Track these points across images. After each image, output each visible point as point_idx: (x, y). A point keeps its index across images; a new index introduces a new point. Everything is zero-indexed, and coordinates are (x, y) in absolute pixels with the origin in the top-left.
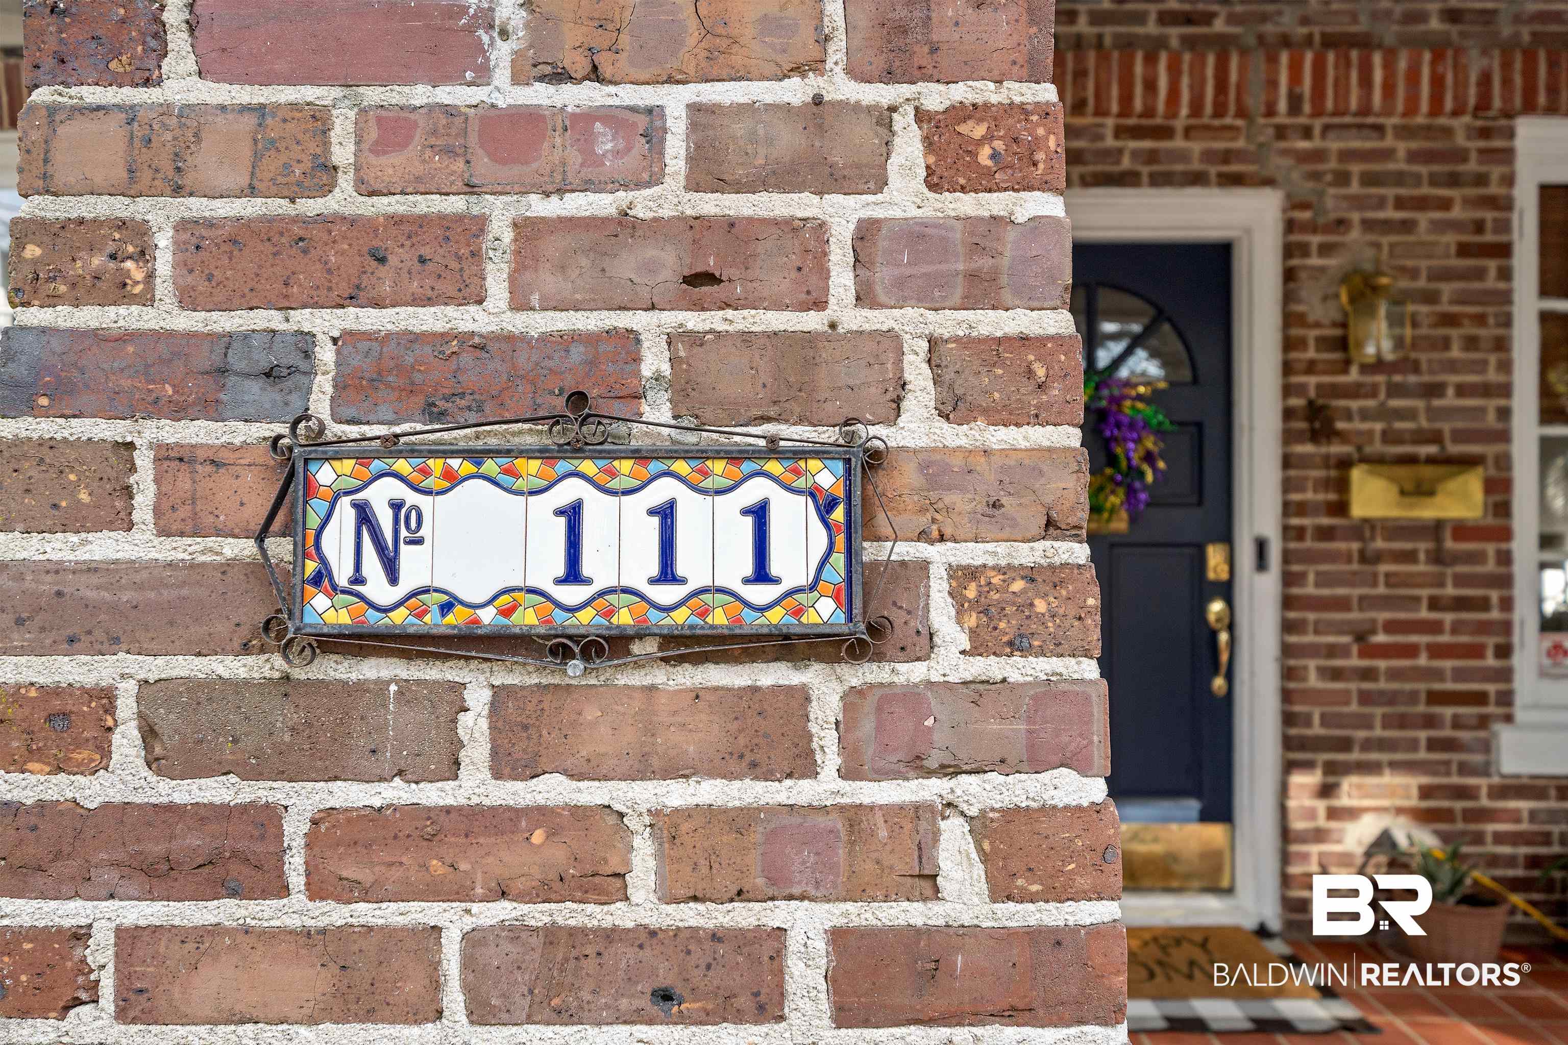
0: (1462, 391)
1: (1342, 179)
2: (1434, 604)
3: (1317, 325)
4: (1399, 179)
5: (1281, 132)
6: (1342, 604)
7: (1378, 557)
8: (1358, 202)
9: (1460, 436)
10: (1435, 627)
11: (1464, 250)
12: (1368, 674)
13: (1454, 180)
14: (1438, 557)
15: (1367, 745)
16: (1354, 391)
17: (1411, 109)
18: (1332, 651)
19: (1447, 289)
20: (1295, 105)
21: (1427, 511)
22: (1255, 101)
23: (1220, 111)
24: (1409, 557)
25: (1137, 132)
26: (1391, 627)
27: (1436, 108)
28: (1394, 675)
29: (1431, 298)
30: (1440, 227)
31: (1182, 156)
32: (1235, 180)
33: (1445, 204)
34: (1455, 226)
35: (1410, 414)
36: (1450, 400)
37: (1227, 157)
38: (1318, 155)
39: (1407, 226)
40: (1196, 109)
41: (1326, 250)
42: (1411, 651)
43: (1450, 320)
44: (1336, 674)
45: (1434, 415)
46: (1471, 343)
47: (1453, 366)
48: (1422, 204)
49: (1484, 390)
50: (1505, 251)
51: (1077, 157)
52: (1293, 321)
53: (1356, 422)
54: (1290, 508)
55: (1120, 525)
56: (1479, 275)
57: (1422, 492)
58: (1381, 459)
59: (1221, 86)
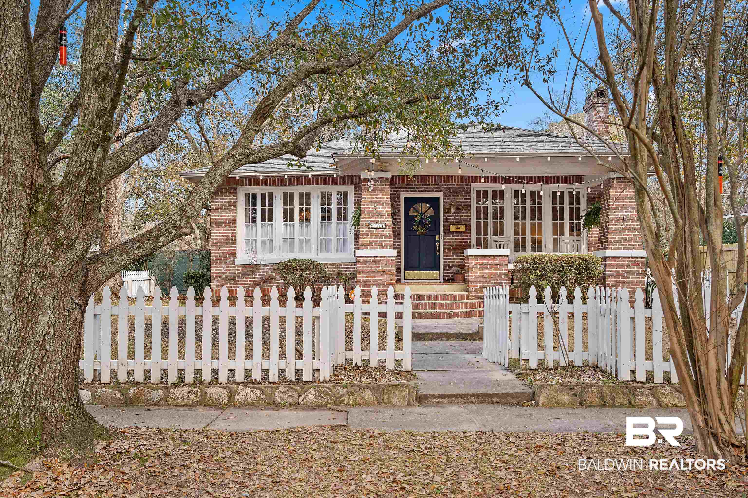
0: (464, 216)
1: (450, 191)
2: (461, 242)
3: (447, 209)
4: (457, 191)
5: (442, 185)
6: (449, 242)
7: (453, 236)
8: (452, 194)
9: (464, 221)
10: (461, 245)
11: (464, 199)
12: (453, 251)
13: (463, 191)
16: (450, 216)
17: (458, 182)
18: (449, 248)
19: (463, 204)
20: (444, 182)
21: (459, 230)
22: (439, 181)
23: (435, 182)
24: (458, 236)
25: (425, 185)
26: (456, 245)
28: (457, 251)
29: (461, 205)
31: (431, 188)
32: (438, 191)
33: (462, 194)
34: (464, 196)
35: (458, 219)
37: (436, 188)
38: (447, 188)
39: (458, 196)
40: (432, 183)
41: (449, 199)
42: (458, 248)
43: (463, 208)
44: (449, 251)
45: (461, 219)
46: (466, 210)
47: (463, 213)
48: (460, 194)
49: (467, 216)
50: (470, 199)
51: (418, 188)
52: (444, 208)
53: (452, 220)
54: (444, 230)
55: (425, 233)
56: (467, 202)
57: (458, 228)
58: (455, 224)
59: (435, 180)
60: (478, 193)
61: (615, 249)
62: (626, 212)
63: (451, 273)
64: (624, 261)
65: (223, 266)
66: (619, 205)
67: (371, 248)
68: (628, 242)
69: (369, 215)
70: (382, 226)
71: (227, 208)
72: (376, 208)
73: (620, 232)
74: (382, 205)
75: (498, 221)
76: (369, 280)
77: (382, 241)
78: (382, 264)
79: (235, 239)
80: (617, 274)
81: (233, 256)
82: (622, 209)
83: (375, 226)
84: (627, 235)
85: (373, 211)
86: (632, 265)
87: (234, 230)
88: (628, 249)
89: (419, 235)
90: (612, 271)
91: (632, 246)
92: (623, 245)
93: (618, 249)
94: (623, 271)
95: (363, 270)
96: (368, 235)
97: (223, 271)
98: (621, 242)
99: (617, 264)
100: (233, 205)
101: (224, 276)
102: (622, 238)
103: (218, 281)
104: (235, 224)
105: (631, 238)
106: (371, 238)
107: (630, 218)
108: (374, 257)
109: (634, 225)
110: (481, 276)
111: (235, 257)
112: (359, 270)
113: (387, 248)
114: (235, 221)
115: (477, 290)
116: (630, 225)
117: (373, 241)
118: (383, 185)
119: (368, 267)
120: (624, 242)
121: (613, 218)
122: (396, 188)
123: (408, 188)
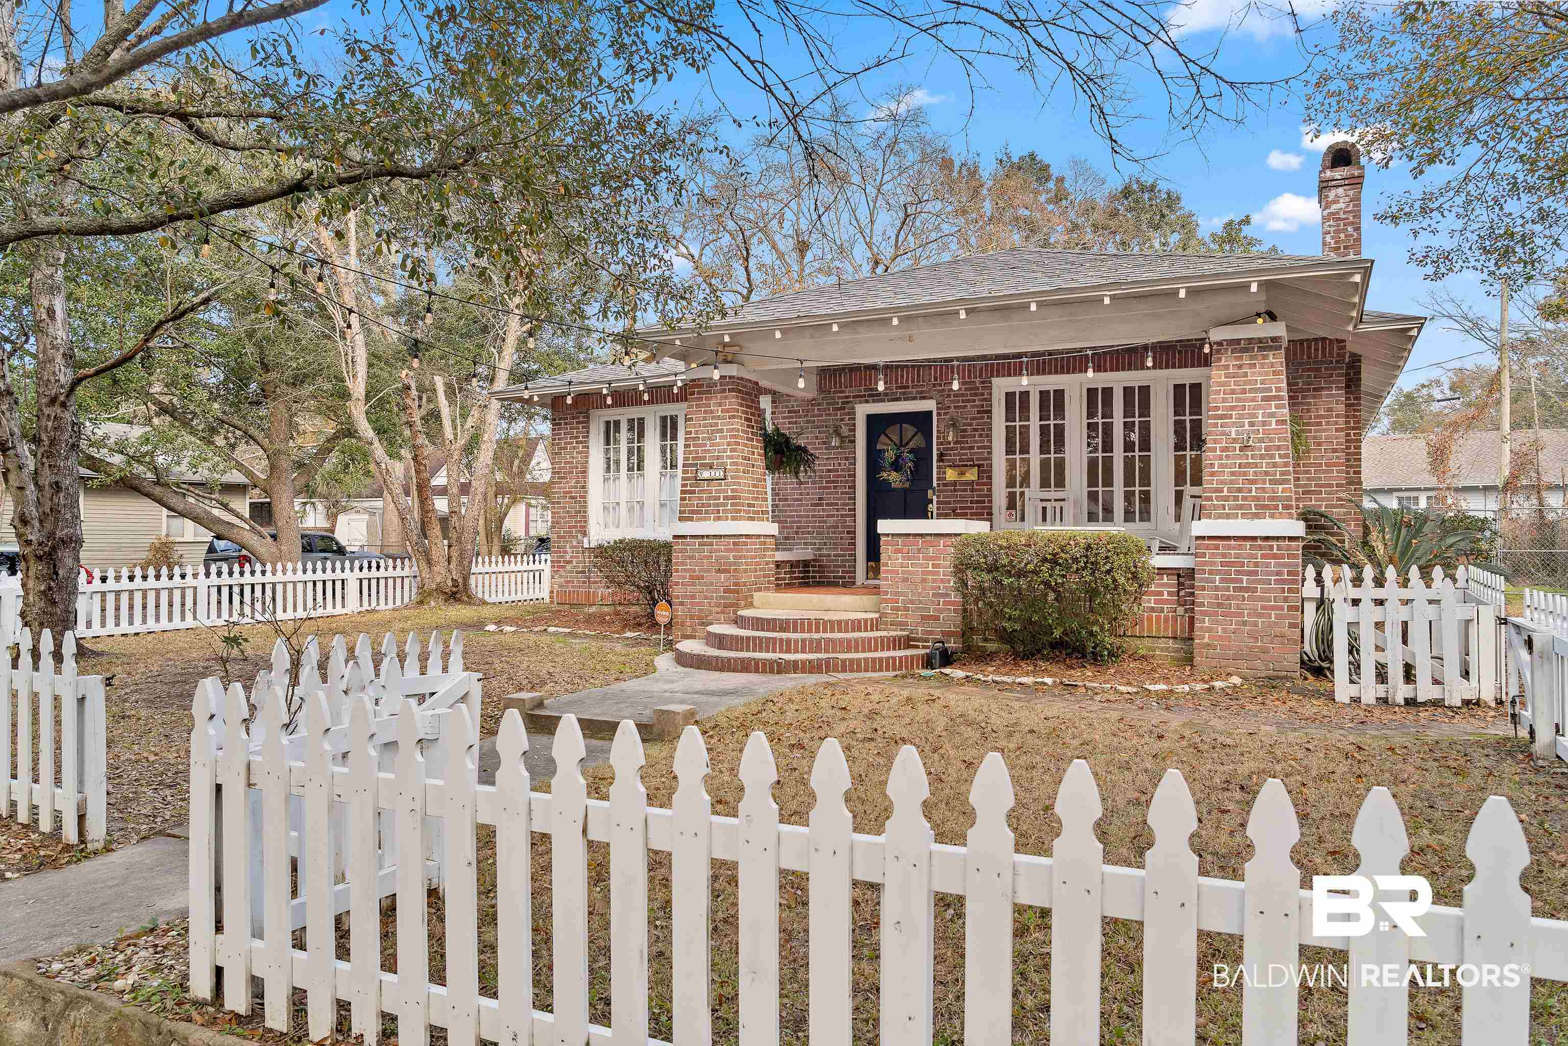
0: (978, 448)
5: (934, 385)
7: (959, 490)
8: (953, 402)
9: (978, 459)
11: (979, 412)
13: (976, 395)
14: (972, 490)
16: (952, 449)
19: (975, 422)
20: (936, 379)
21: (964, 478)
23: (918, 381)
25: (900, 388)
26: (961, 508)
27: (969, 377)
29: (971, 425)
30: (972, 407)
31: (911, 393)
32: (924, 398)
33: (974, 401)
34: (977, 406)
36: (976, 450)
37: (922, 392)
38: (943, 390)
39: (965, 407)
40: (913, 381)
41: (945, 414)
43: (976, 430)
46: (979, 435)
47: (976, 442)
48: (968, 401)
49: (984, 447)
50: (990, 412)
51: (886, 395)
52: (939, 432)
53: (952, 457)
54: (938, 479)
55: (906, 485)
56: (983, 418)
57: (963, 473)
58: (958, 466)
59: (918, 375)
60: (1010, 396)
61: (1220, 517)
62: (1252, 424)
64: (1240, 547)
65: (568, 549)
66: (1232, 408)
67: (699, 520)
68: (1257, 499)
69: (697, 453)
70: (719, 474)
71: (574, 448)
72: (710, 439)
73: (1233, 474)
74: (722, 431)
75: (1052, 456)
76: (693, 584)
77: (718, 505)
78: (716, 551)
79: (585, 502)
80: (1222, 580)
81: (581, 532)
82: (1241, 417)
83: (706, 474)
84: (1253, 482)
85: (705, 445)
86: (1263, 556)
87: (584, 487)
88: (1256, 516)
89: (896, 490)
90: (1211, 572)
91: (1264, 509)
92: (1241, 507)
93: (1228, 516)
94: (1238, 572)
95: (683, 564)
96: (693, 492)
97: (568, 558)
98: (1236, 498)
99: (1224, 556)
100: (581, 442)
101: (569, 567)
102: (1240, 490)
103: (561, 576)
104: (584, 477)
105: (1263, 490)
106: (700, 499)
107: (1261, 440)
108: (703, 536)
109: (1272, 457)
110: (905, 580)
111: (585, 534)
112: (676, 563)
113: (727, 519)
114: (585, 472)
115: (897, 609)
116: (1262, 457)
117: (703, 505)
118: (724, 391)
119: (691, 557)
120: (1244, 498)
121: (1215, 441)
122: (847, 397)
123: (869, 396)
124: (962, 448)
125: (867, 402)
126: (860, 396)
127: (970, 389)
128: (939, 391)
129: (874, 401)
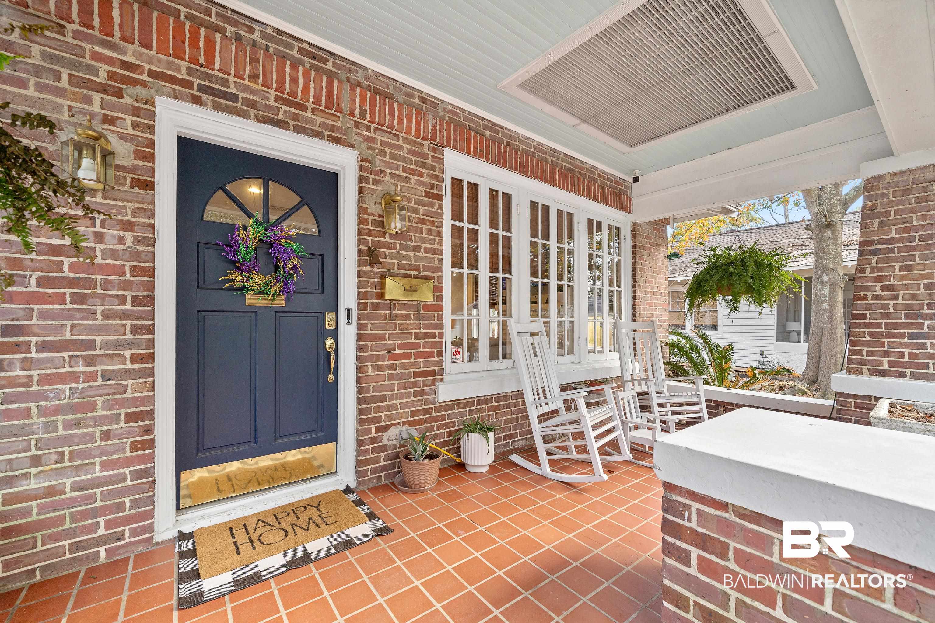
0: (426, 250)
1: (383, 153)
2: (417, 336)
3: (373, 215)
4: (404, 159)
5: (357, 125)
6: (382, 338)
7: (396, 317)
8: (389, 165)
10: (417, 346)
11: (427, 195)
12: (392, 367)
13: (424, 166)
14: (418, 317)
15: (392, 398)
16: (387, 246)
17: (408, 132)
18: (378, 358)
19: (422, 209)
20: (363, 114)
21: (415, 298)
22: (346, 106)
23: (329, 105)
24: (408, 317)
25: (287, 102)
26: (401, 346)
27: (417, 134)
28: (402, 366)
29: (416, 211)
30: (419, 183)
31: (311, 121)
32: (337, 141)
33: (421, 175)
34: (424, 184)
35: (408, 258)
36: (422, 254)
37: (333, 128)
38: (373, 140)
39: (407, 180)
40: (317, 101)
41: (376, 182)
42: (408, 356)
43: (422, 221)
44: (379, 368)
45: (417, 258)
46: (430, 232)
47: (423, 240)
48: (412, 172)
49: (434, 251)
50: (441, 198)
51: (253, 105)
52: (361, 210)
53: (389, 258)
54: (361, 295)
55: (280, 302)
56: (432, 205)
57: (412, 290)
58: (397, 275)
59: (330, 94)
60: (455, 184)
63: (384, 448)
75: (500, 275)
89: (254, 311)
122: (125, 65)
123: (202, 89)
124: (403, 247)
125: (196, 101)
126: (172, 80)
127: (415, 154)
128: (368, 139)
129: (217, 107)
